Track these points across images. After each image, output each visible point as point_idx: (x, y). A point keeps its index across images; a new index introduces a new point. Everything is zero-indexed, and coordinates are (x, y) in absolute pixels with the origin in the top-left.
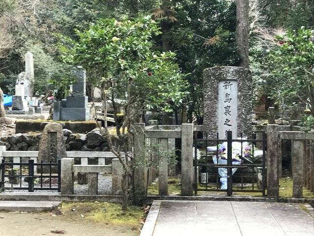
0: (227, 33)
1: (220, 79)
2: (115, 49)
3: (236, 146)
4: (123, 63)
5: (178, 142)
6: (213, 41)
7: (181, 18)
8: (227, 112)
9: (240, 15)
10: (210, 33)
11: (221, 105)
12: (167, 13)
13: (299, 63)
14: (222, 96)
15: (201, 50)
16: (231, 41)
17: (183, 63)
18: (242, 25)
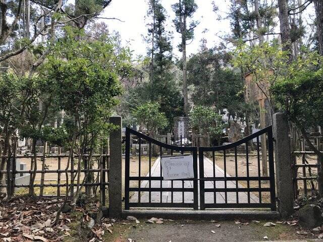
0: (181, 107)
1: (179, 120)
2: (149, 112)
3: (183, 140)
4: (151, 115)
5: (166, 139)
6: (177, 109)
7: (167, 103)
8: (181, 130)
9: (185, 102)
10: (176, 107)
11: (179, 129)
12: (163, 101)
13: (199, 115)
14: (179, 125)
15: (173, 112)
16: (182, 109)
17: (168, 116)
18: (186, 104)
